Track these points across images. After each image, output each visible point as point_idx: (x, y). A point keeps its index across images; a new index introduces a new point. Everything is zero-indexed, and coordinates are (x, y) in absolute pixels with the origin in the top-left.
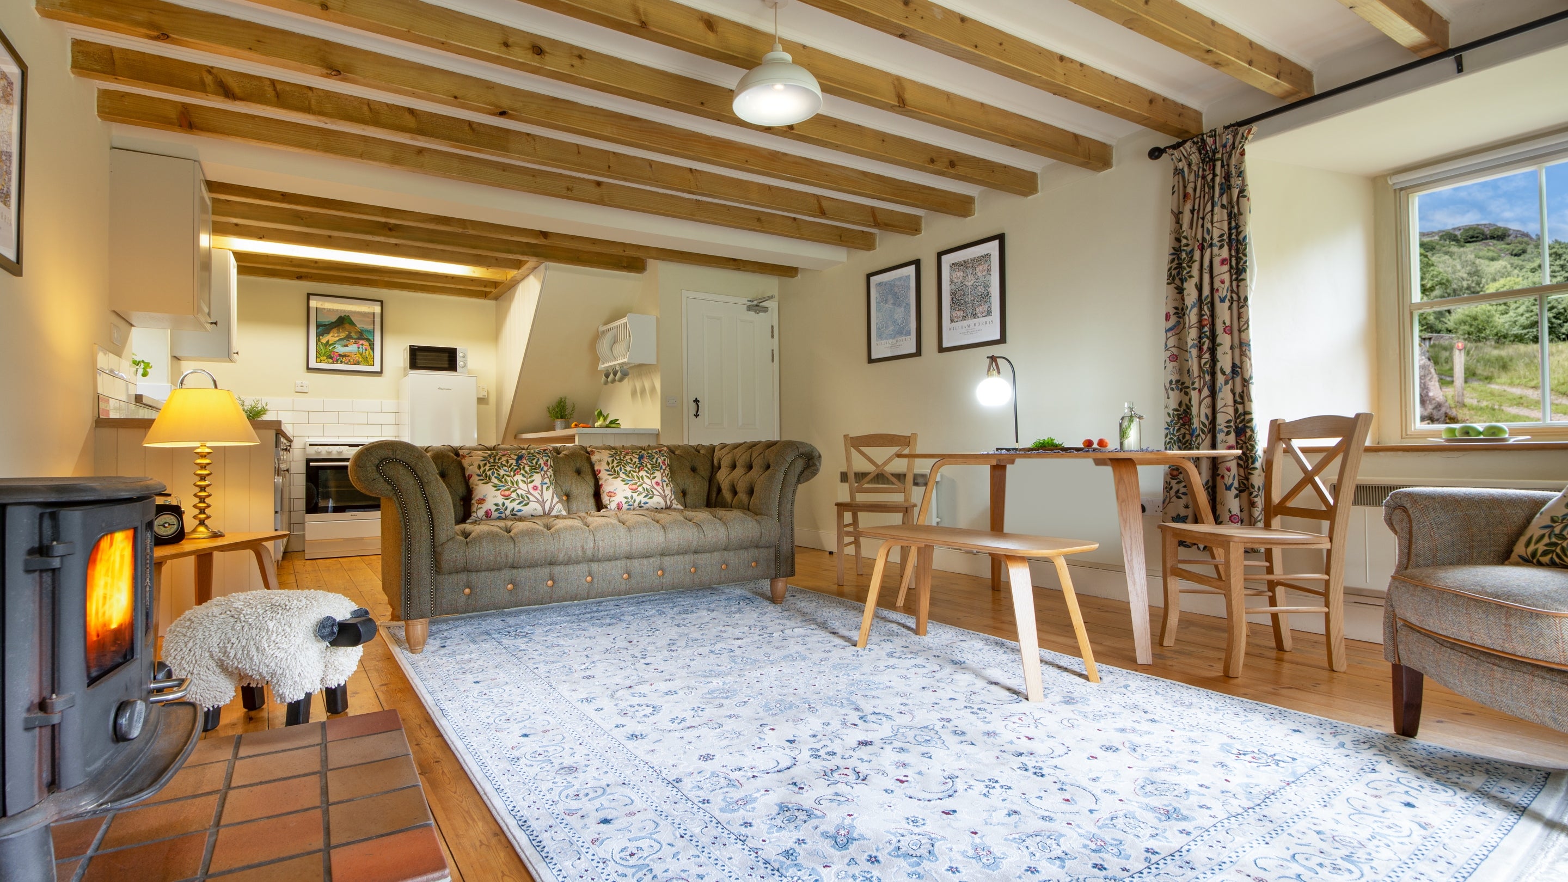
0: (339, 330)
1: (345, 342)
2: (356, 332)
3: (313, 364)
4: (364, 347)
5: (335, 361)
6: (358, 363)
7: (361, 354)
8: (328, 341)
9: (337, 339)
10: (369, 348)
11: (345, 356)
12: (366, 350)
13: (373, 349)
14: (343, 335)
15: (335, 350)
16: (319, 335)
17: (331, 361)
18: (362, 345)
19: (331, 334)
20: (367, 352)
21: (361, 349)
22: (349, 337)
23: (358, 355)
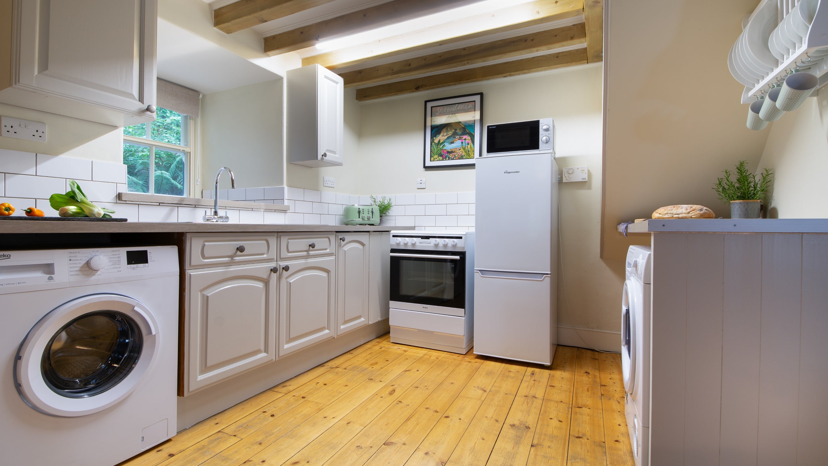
0: (447, 129)
1: (451, 140)
2: (460, 129)
3: (428, 163)
4: (467, 141)
5: (444, 158)
6: (461, 158)
7: (464, 149)
8: (439, 141)
9: (446, 137)
10: (470, 142)
11: (452, 152)
12: (468, 144)
13: (473, 142)
14: (450, 133)
15: (445, 148)
16: (433, 136)
17: (441, 158)
18: (465, 139)
19: (442, 134)
20: (469, 146)
21: (464, 144)
22: (455, 134)
23: (462, 150)
